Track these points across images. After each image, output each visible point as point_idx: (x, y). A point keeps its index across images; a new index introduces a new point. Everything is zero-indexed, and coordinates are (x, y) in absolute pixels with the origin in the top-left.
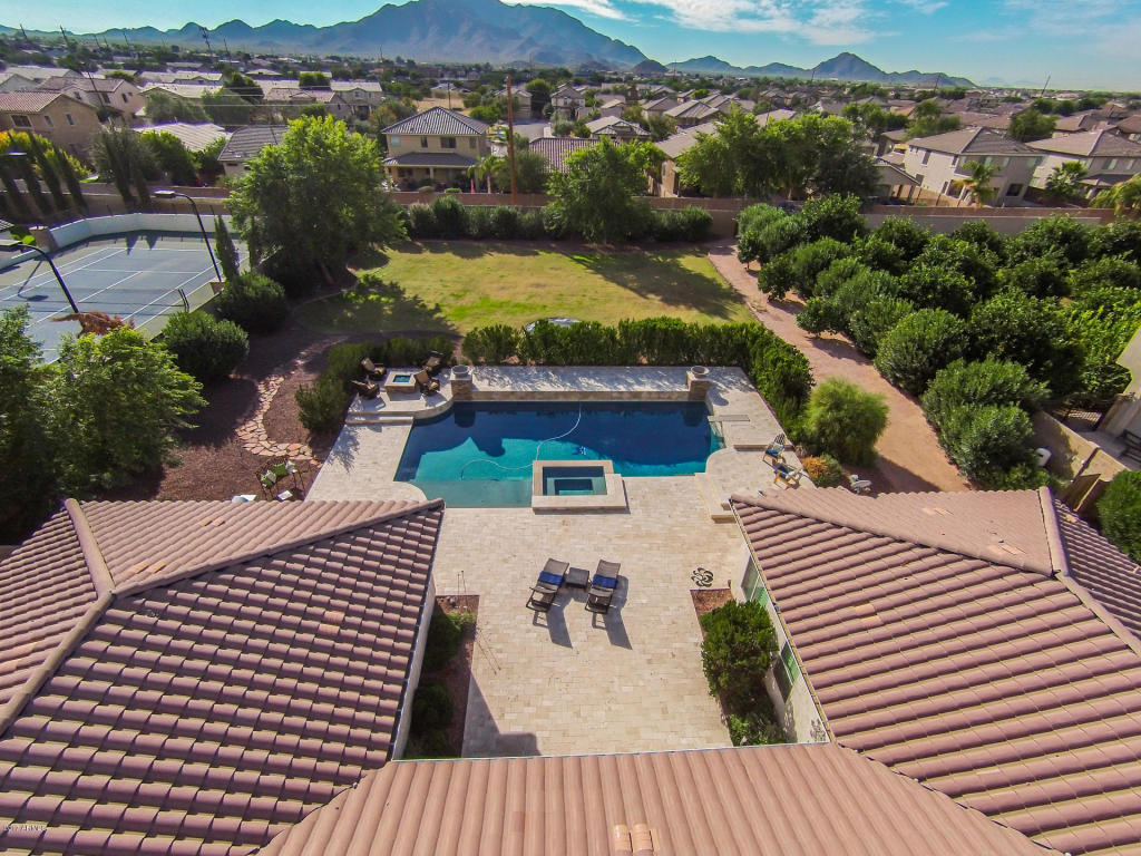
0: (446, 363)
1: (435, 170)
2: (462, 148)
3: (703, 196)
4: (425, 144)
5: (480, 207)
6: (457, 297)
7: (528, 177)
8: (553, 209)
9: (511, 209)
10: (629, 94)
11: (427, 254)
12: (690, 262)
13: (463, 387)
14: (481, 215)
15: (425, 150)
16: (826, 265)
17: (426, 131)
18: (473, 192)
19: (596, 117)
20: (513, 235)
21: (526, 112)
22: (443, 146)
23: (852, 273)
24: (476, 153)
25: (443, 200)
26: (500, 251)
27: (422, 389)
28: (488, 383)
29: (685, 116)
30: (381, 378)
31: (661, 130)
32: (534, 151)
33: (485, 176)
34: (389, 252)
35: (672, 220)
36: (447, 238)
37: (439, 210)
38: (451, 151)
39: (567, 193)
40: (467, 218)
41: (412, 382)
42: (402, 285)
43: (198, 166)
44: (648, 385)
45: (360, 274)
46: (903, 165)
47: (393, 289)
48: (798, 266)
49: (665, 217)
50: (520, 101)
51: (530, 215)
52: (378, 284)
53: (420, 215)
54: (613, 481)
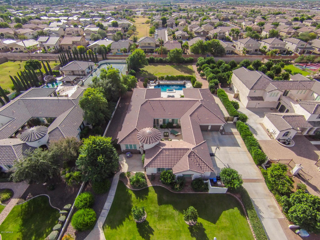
0: (157, 80)
1: (147, 49)
6: (155, 72)
8: (168, 58)
9: (161, 58)
12: (189, 67)
13: (159, 83)
14: (157, 59)
15: (146, 45)
16: (205, 68)
17: (145, 42)
18: (154, 54)
19: (177, 30)
20: (162, 62)
23: (208, 69)
24: (154, 46)
26: (160, 65)
27: (155, 83)
28: (161, 82)
30: (150, 82)
33: (157, 51)
35: (187, 59)
36: (151, 63)
37: (150, 58)
39: (171, 56)
40: (155, 60)
41: (153, 82)
42: (147, 71)
43: (108, 50)
44: (179, 82)
45: (141, 69)
46: (237, 45)
47: (146, 72)
48: (202, 68)
49: (186, 59)
50: (159, 23)
51: (164, 59)
52: (144, 71)
53: (148, 59)
54: (174, 91)
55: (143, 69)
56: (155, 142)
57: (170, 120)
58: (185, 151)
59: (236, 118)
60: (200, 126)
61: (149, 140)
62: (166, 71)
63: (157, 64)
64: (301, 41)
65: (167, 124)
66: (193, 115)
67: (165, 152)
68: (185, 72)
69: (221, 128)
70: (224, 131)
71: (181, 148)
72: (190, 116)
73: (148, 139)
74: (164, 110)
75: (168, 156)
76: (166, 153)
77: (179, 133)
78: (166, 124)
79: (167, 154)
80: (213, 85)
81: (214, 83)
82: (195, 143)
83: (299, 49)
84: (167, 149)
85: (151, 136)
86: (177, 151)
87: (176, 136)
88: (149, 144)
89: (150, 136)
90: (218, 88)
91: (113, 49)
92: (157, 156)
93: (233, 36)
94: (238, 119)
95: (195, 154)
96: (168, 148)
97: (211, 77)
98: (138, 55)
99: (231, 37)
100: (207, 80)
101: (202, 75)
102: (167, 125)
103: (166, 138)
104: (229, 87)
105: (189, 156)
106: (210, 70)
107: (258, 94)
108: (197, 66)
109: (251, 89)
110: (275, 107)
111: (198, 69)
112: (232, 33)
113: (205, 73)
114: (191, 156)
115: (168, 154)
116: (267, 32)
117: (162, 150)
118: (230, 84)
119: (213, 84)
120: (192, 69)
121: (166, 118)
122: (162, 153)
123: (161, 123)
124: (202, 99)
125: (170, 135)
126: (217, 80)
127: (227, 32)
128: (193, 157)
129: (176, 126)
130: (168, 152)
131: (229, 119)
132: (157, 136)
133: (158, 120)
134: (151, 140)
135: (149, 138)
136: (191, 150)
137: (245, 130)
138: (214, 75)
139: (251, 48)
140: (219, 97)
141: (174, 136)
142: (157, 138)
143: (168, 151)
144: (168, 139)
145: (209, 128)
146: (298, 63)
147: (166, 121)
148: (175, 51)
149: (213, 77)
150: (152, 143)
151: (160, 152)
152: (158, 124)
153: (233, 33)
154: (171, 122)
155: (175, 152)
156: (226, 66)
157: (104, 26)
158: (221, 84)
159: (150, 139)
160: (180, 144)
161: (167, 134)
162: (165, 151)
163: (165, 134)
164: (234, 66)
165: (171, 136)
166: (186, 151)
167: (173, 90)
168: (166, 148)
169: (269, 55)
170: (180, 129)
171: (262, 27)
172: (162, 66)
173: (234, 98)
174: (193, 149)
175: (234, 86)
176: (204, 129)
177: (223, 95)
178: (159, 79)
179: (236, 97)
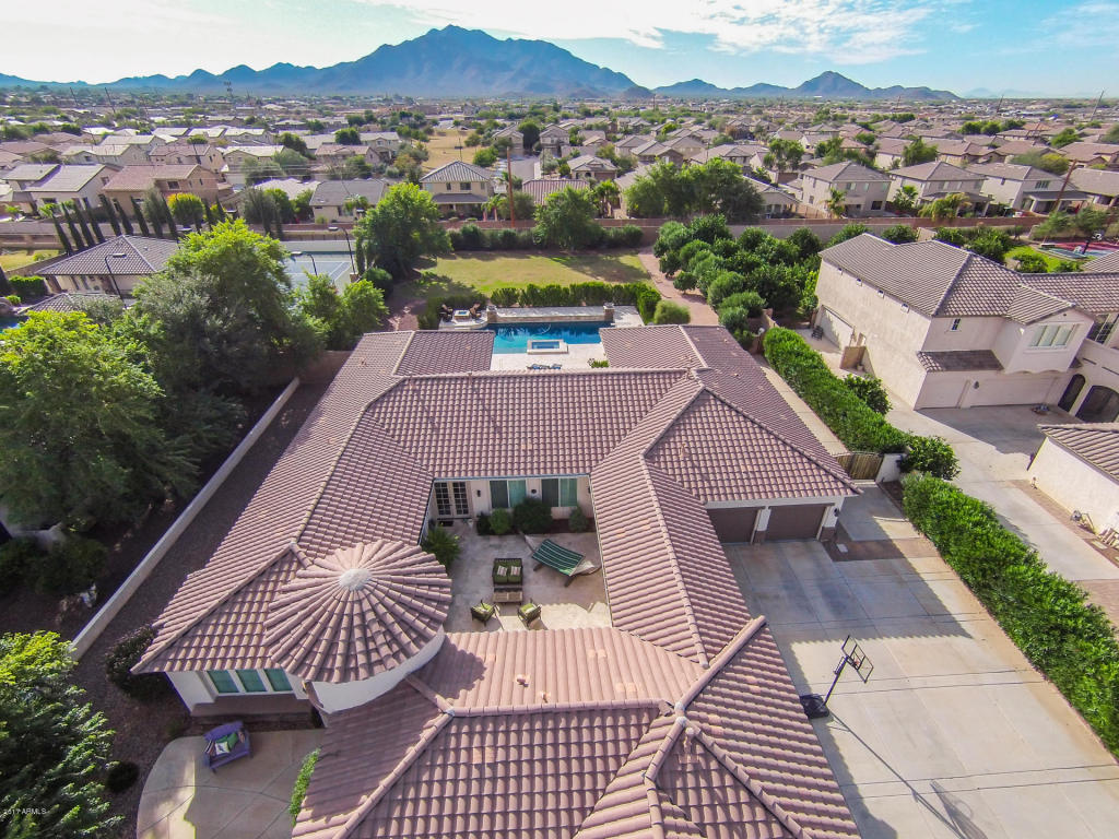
0: (482, 308)
1: (457, 205)
2: (475, 189)
3: (642, 217)
4: (449, 187)
5: (491, 228)
6: (482, 281)
7: (522, 210)
8: (538, 229)
9: (512, 230)
10: (610, 127)
11: (460, 260)
12: (627, 259)
13: (492, 316)
14: (492, 235)
15: (449, 192)
16: (693, 255)
17: (450, 180)
18: (484, 220)
19: (576, 156)
20: (510, 246)
21: (519, 149)
22: (462, 188)
23: (706, 257)
24: (485, 193)
25: (468, 226)
26: (505, 256)
27: (474, 317)
28: (503, 315)
29: (646, 153)
30: (451, 313)
31: (625, 166)
32: (525, 191)
33: (493, 209)
34: (439, 260)
35: (617, 234)
36: (471, 250)
37: (465, 232)
38: (468, 192)
39: (547, 220)
40: (483, 236)
41: (468, 313)
42: (450, 276)
43: (297, 209)
44: (584, 313)
45: (423, 271)
46: (802, 189)
47: (445, 279)
48: (681, 257)
49: (611, 233)
50: (514, 141)
51: (524, 234)
52: (435, 276)
53: (453, 236)
54: (563, 346)
55: (431, 270)
56: (392, 662)
57: (534, 486)
58: (627, 727)
59: (890, 461)
60: (710, 512)
61: (349, 644)
62: (529, 274)
63: (493, 253)
64: (1034, 170)
65: (518, 508)
66: (666, 454)
67: (469, 750)
68: (611, 278)
69: (830, 521)
70: (846, 539)
71: (596, 700)
72: (646, 456)
73: (343, 635)
74: (498, 429)
75: (494, 779)
76: (476, 759)
77: (587, 566)
78: (510, 510)
79: (480, 767)
80: (741, 313)
81: (745, 304)
82: (699, 648)
83: (1032, 197)
84: (483, 718)
85: (362, 615)
86: (567, 730)
87: (569, 581)
88: (344, 678)
89: (357, 610)
90: (762, 330)
91: (318, 207)
92: (394, 786)
93: (781, 166)
94: (905, 466)
95: (708, 753)
96: (492, 707)
97: (725, 282)
98: (404, 204)
99: (769, 172)
100: (709, 300)
101: (685, 284)
102: (515, 513)
103: (507, 596)
104: (809, 327)
105: (665, 779)
106: (716, 261)
107: (971, 336)
108: (659, 254)
109: (937, 315)
110: (1054, 398)
111: (663, 262)
112: (774, 155)
113: (694, 273)
114: (683, 773)
115: (493, 766)
116: (894, 155)
117: (447, 725)
118: (810, 313)
119: (739, 309)
120: (636, 266)
121: (511, 478)
122: (445, 752)
123: (481, 503)
124: (705, 366)
125: (531, 575)
126: (756, 294)
127: (756, 157)
128: (697, 789)
129: (566, 516)
130: (495, 747)
131: (856, 465)
132: (412, 609)
133: (460, 488)
134: (359, 646)
135: (350, 630)
136: (679, 718)
137: (976, 524)
138: (739, 275)
139: (856, 196)
140: (774, 363)
141: (559, 581)
142: (409, 627)
143: (495, 733)
144: (520, 604)
145: (762, 524)
146: (1048, 240)
147: (512, 494)
148: (563, 198)
149: (736, 285)
150: (362, 672)
151: (423, 752)
152: (464, 506)
153: (779, 156)
154: (539, 494)
155: (549, 738)
156: (780, 245)
157: (308, 147)
158: (771, 310)
159: (357, 633)
160: (591, 654)
161: (515, 570)
162: (471, 734)
163: (502, 570)
164: (809, 249)
165: (537, 585)
166: (639, 726)
167: (558, 343)
168: (480, 707)
169: (931, 215)
170: (589, 535)
171: (871, 148)
172: (513, 261)
173: (844, 366)
174: (688, 706)
175: (832, 318)
176: (733, 528)
177: (798, 354)
178: (496, 300)
179: (851, 363)
